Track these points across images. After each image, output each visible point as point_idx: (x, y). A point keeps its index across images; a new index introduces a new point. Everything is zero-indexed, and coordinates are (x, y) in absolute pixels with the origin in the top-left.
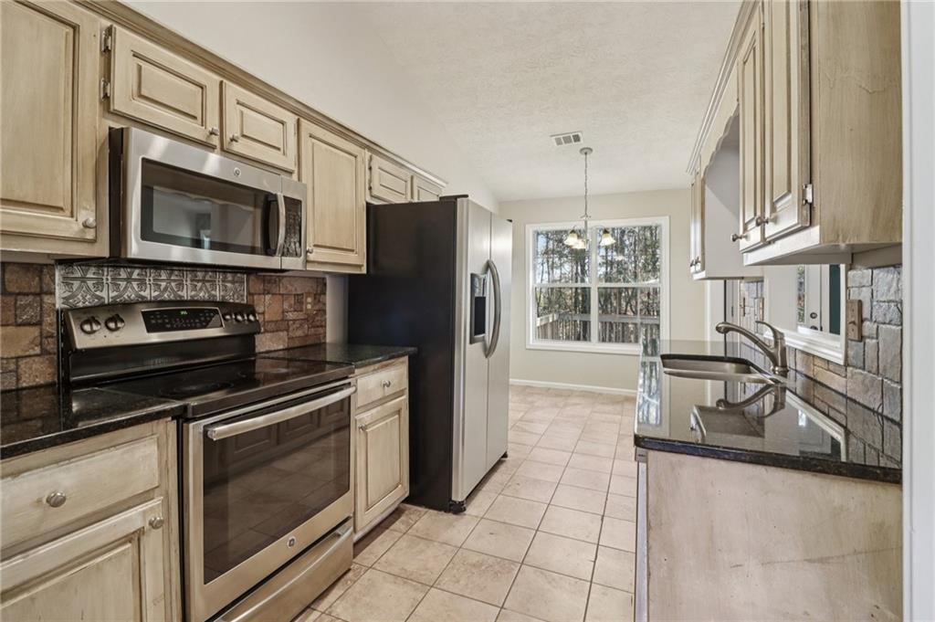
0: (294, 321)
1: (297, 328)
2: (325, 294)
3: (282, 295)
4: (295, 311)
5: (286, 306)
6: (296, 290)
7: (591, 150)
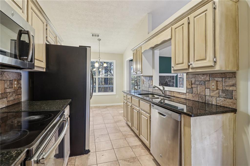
0: (10, 93)
1: (11, 96)
2: (21, 80)
3: (4, 80)
4: (10, 88)
5: (6, 86)
6: (10, 78)
7: (101, 40)
